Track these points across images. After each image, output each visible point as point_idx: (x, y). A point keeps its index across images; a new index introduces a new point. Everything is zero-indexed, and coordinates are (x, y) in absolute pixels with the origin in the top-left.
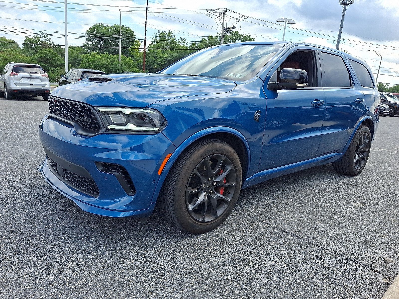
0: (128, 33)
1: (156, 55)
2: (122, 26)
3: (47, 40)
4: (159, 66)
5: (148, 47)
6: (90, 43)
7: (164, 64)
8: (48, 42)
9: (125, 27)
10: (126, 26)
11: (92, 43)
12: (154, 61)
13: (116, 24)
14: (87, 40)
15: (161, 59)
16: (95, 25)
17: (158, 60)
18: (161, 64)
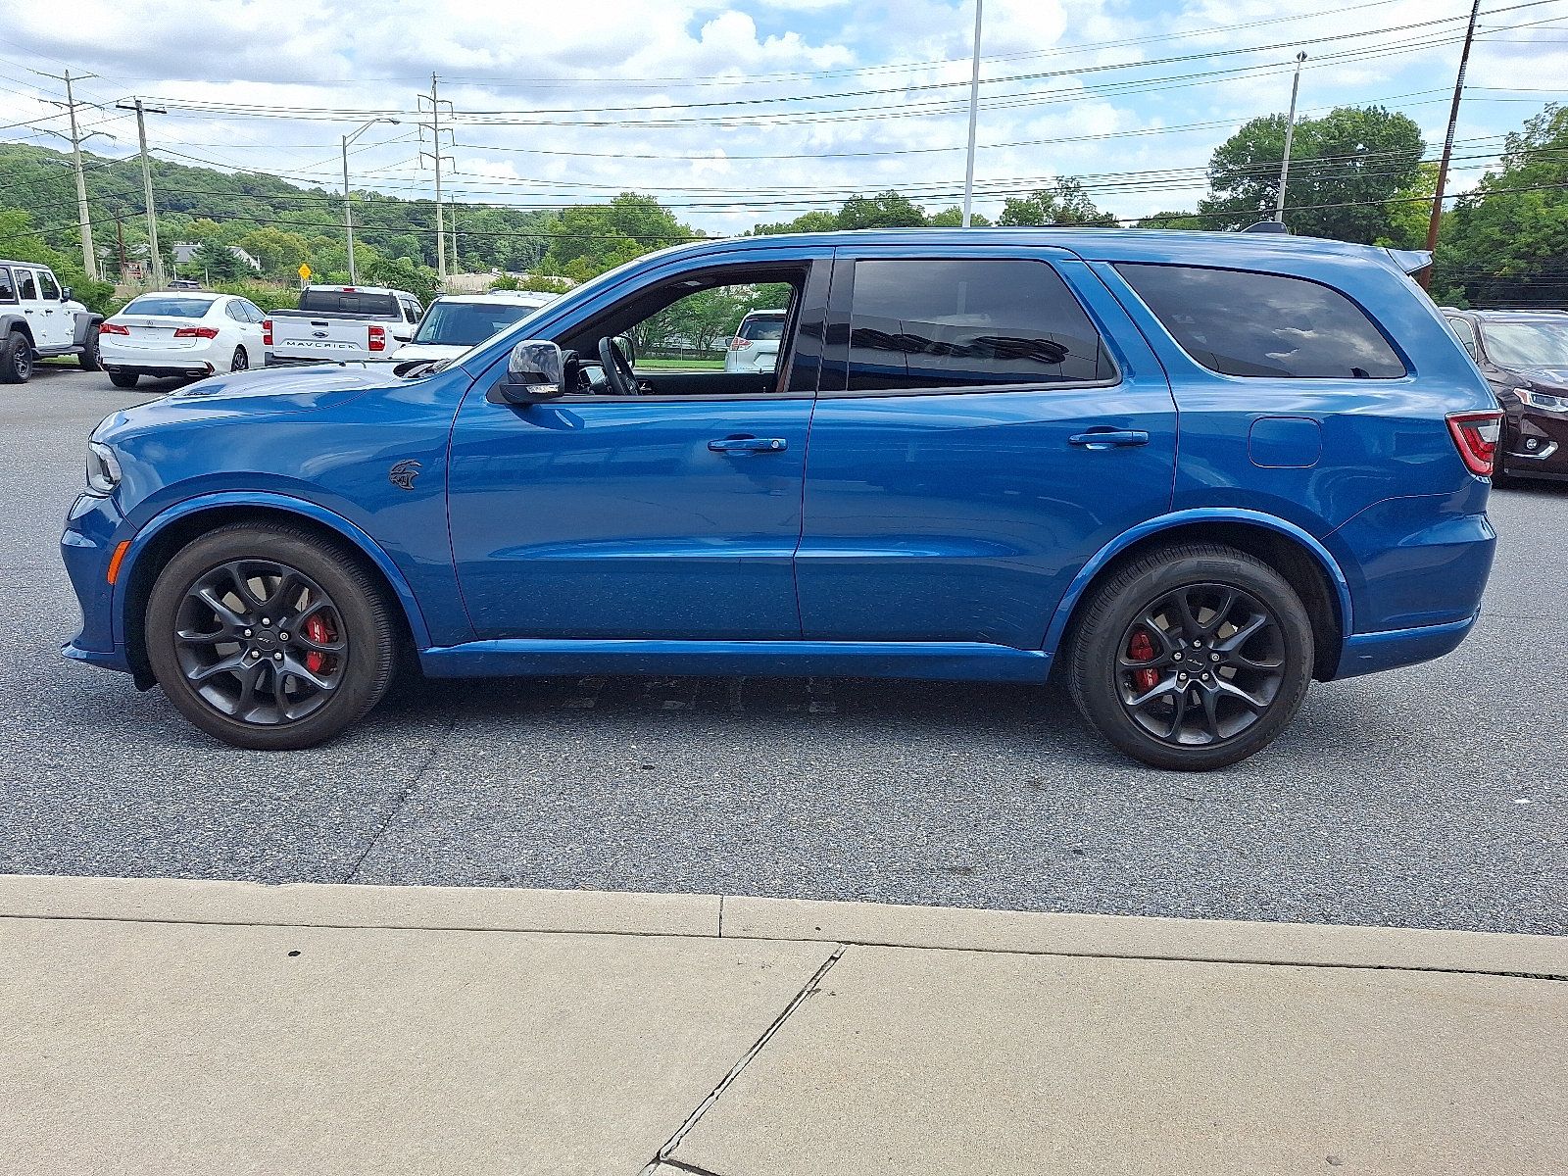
0: (1388, 139)
1: (1516, 219)
2: (1369, 109)
3: (1074, 202)
4: (1522, 264)
5: (1479, 185)
6: (1225, 195)
7: (1549, 253)
8: (1077, 209)
9: (1382, 112)
10: (1383, 108)
11: (1235, 195)
12: (1503, 243)
13: (1344, 108)
14: (1213, 185)
15: (1540, 235)
16: (1255, 125)
17: (1524, 238)
18: (1534, 254)
